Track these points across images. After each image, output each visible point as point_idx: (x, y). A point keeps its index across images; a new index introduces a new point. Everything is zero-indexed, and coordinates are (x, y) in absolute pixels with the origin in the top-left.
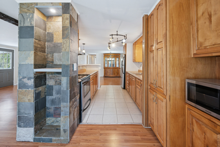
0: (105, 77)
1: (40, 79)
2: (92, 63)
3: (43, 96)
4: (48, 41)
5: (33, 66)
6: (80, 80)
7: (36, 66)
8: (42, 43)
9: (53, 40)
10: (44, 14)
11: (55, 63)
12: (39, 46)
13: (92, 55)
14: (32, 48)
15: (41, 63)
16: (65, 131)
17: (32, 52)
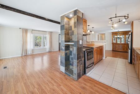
0: (113, 51)
1: (67, 47)
2: (102, 40)
3: (68, 55)
4: (70, 30)
5: (64, 42)
6: (84, 50)
7: (66, 42)
8: (68, 31)
9: (72, 29)
10: (68, 18)
11: (73, 40)
12: (66, 33)
13: (102, 34)
14: (64, 34)
15: (67, 40)
16: (75, 74)
17: (64, 36)
